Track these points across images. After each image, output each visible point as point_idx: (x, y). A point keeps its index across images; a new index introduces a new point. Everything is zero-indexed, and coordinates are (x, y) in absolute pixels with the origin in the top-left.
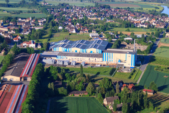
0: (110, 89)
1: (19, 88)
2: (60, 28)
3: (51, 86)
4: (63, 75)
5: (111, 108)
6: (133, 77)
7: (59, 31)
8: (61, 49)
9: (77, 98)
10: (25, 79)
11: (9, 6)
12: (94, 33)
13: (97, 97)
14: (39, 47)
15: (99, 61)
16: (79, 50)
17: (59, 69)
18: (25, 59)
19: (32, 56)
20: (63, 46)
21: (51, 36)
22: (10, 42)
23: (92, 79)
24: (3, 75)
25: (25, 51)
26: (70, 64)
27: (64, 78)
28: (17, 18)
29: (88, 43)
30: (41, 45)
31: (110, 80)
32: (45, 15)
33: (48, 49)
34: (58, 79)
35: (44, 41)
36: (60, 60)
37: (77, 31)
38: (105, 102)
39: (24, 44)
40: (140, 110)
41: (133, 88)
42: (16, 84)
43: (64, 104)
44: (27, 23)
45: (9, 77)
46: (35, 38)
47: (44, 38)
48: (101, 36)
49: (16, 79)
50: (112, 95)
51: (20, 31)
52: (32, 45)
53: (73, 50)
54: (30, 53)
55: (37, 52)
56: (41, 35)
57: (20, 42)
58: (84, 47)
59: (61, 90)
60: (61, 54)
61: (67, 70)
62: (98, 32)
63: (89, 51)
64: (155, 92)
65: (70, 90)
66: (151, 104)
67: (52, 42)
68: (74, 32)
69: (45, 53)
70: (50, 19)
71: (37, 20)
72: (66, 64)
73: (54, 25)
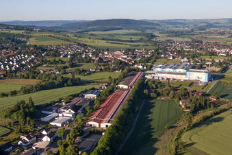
0: (186, 95)
1: (126, 92)
2: (163, 56)
3: (146, 91)
4: (156, 86)
5: (183, 107)
6: (205, 88)
7: (161, 58)
8: (159, 69)
9: (163, 100)
10: (131, 87)
11: (131, 42)
12: (185, 59)
13: (177, 99)
14: (145, 68)
15: (183, 78)
16: (171, 70)
17: (154, 82)
18: (134, 75)
20: (160, 67)
21: (155, 61)
22: (126, 64)
23: (175, 89)
24: (118, 84)
25: (135, 70)
26: (163, 79)
27: (157, 87)
28: (134, 50)
29: (179, 65)
30: (147, 67)
31: (186, 89)
32: (154, 47)
33: (150, 70)
34: (153, 88)
35: (149, 64)
36: (157, 76)
37: (174, 58)
38: (181, 103)
39: (135, 66)
40: (204, 109)
41: (202, 95)
42: (124, 90)
43: (153, 103)
44: (140, 53)
45: (121, 86)
46: (143, 62)
47: (150, 62)
48: (189, 61)
49: (126, 87)
50: (186, 98)
51: (135, 57)
52: (141, 67)
53: (168, 70)
54: (138, 72)
55: (143, 71)
56: (148, 60)
57: (134, 64)
58: (175, 68)
59: (152, 95)
60: (158, 72)
61: (160, 83)
62: (188, 58)
63: (178, 71)
64: (218, 98)
65: (159, 95)
66: (212, 106)
67: (154, 65)
68: (171, 58)
69: (148, 72)
70: (157, 50)
71: (148, 51)
72: (160, 79)
73: (158, 54)
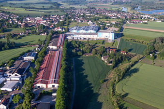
0: (104, 52)
1: (57, 52)
2: (72, 20)
5: (106, 62)
6: (114, 45)
7: (72, 21)
8: (75, 31)
9: (88, 57)
10: (59, 48)
11: (44, 9)
12: (90, 22)
13: (98, 56)
14: (64, 30)
15: (95, 37)
16: (84, 31)
17: (76, 42)
18: (58, 37)
19: (61, 35)
20: (76, 29)
21: (69, 24)
22: (48, 28)
23: (93, 47)
24: (48, 46)
25: (57, 32)
26: (81, 39)
27: (79, 46)
28: (50, 15)
29: (88, 27)
30: (65, 29)
32: (62, 13)
33: (68, 31)
34: (76, 47)
35: (66, 27)
36: (76, 37)
37: (82, 21)
38: (103, 59)
39: (56, 29)
40: (121, 62)
41: (116, 51)
42: (55, 50)
43: (81, 60)
44: (55, 18)
45: (51, 47)
46: (61, 26)
47: (66, 24)
48: (94, 24)
49: (55, 48)
51: (52, 22)
52: (60, 30)
53: (81, 31)
55: (63, 33)
56: (63, 24)
57: (54, 28)
58: (87, 30)
59: (79, 53)
60: (76, 34)
61: (80, 42)
62: (92, 21)
63: (89, 31)
64: (127, 53)
65: (83, 53)
66: (126, 59)
67: (70, 28)
68: (80, 22)
69: (67, 33)
70: (67, 15)
71: (60, 16)
72: (79, 39)
73: (69, 18)
